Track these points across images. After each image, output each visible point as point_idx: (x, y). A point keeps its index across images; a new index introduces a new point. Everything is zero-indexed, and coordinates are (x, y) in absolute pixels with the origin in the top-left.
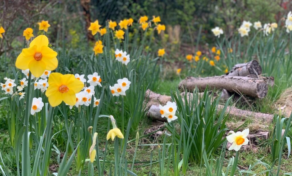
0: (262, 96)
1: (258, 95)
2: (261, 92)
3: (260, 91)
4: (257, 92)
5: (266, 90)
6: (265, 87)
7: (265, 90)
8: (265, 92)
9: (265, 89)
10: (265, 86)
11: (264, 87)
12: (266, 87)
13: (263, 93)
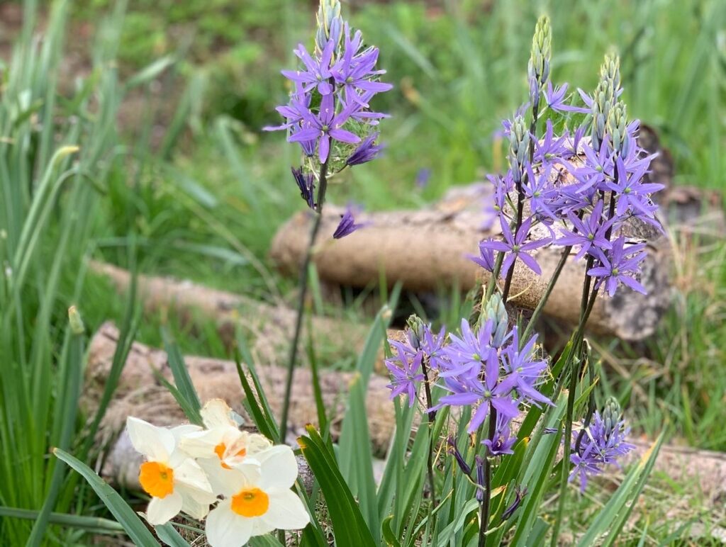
0: (639, 328)
1: (617, 327)
2: (631, 307)
3: (627, 307)
4: (609, 316)
5: (662, 291)
6: (652, 277)
7: (652, 294)
8: (652, 302)
9: (651, 287)
10: (654, 272)
11: (644, 281)
12: (659, 276)
13: (641, 312)
